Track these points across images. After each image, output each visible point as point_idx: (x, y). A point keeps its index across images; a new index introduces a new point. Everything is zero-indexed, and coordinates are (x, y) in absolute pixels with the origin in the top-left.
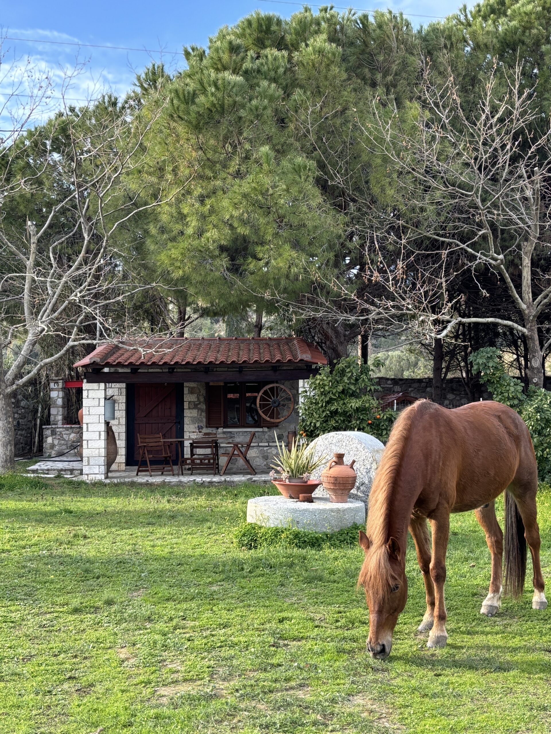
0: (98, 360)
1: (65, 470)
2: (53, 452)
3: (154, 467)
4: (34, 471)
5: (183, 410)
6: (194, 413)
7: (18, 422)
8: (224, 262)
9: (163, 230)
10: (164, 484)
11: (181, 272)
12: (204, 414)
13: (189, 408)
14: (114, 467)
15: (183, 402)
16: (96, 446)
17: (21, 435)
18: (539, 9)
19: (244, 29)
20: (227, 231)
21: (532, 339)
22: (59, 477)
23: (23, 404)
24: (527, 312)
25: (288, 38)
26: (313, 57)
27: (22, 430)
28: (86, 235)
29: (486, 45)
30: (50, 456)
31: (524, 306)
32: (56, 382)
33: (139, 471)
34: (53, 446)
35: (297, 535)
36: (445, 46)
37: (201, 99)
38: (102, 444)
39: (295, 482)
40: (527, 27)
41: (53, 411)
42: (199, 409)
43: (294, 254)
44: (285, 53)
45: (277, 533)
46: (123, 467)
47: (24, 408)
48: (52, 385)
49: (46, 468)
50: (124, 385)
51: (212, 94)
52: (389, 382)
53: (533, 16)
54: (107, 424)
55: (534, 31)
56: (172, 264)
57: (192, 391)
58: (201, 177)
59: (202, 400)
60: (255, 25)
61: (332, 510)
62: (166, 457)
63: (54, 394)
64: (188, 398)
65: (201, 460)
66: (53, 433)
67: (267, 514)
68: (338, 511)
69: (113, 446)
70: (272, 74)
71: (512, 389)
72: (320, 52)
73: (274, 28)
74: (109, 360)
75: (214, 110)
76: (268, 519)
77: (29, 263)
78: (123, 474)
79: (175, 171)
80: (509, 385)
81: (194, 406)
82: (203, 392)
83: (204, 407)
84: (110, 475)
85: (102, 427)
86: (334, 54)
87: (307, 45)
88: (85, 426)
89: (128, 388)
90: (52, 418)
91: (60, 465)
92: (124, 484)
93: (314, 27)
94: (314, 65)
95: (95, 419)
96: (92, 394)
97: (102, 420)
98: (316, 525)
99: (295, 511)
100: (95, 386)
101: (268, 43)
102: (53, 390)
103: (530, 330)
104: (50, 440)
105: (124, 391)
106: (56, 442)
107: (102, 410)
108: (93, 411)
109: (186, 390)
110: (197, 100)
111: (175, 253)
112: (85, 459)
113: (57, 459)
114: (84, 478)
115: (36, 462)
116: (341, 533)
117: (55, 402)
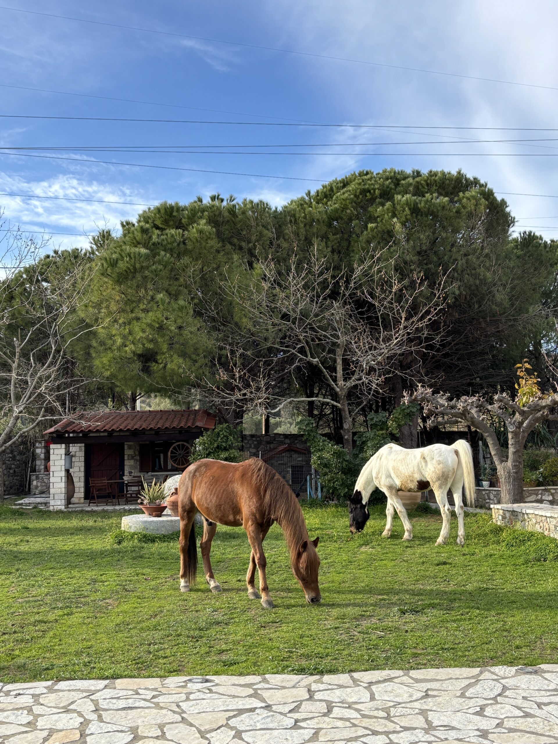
0: (60, 429)
1: (41, 503)
2: (37, 491)
3: (100, 500)
4: (20, 504)
5: (124, 460)
6: (132, 462)
7: (15, 471)
8: (137, 365)
9: (102, 343)
10: (104, 511)
11: (109, 373)
12: (138, 463)
13: (128, 459)
14: (73, 500)
15: (123, 455)
16: (59, 486)
17: (17, 480)
18: (352, 196)
19: (155, 214)
20: (140, 346)
21: (344, 411)
22: (35, 507)
23: (18, 458)
24: (340, 393)
25: (183, 221)
26: (196, 235)
27: (17, 476)
28: (53, 346)
29: (318, 220)
30: (35, 494)
31: (338, 390)
32: (40, 443)
33: (90, 503)
34: (37, 487)
35: (145, 536)
36: (291, 221)
37: (121, 264)
38: (63, 485)
39: (153, 506)
40: (344, 208)
41: (38, 462)
42: (135, 460)
43: (181, 360)
44: (181, 231)
45: (133, 535)
46: (82, 500)
47: (19, 461)
48: (37, 445)
49: (28, 502)
50: (83, 445)
51: (127, 262)
52: (282, 437)
53: (348, 201)
54: (67, 471)
55: (348, 211)
56: (103, 367)
57: (130, 448)
58: (123, 311)
59: (137, 453)
60: (162, 211)
61: (168, 521)
62: (109, 493)
63: (38, 451)
64: (128, 452)
65: (131, 494)
66: (37, 478)
67: (130, 524)
68: (172, 521)
69: (72, 486)
70: (169, 246)
71: (321, 444)
72: (201, 232)
73: (175, 214)
74: (68, 429)
75: (129, 271)
76: (130, 527)
77: (14, 365)
78: (82, 505)
79: (107, 307)
80: (319, 441)
81: (132, 457)
82: (138, 448)
83: (138, 458)
84: (70, 506)
85: (63, 474)
86: (210, 234)
87: (193, 227)
88: (51, 473)
89: (86, 447)
90: (37, 468)
91: (38, 500)
92: (76, 512)
93: (200, 214)
94: (197, 240)
95: (59, 468)
96: (56, 451)
97: (63, 469)
98: (157, 530)
99: (146, 522)
100: (58, 446)
101: (171, 223)
102: (37, 448)
103: (342, 405)
104: (35, 483)
105: (83, 448)
106: (39, 484)
107: (63, 462)
108: (57, 463)
109: (126, 447)
110: (118, 265)
111: (105, 360)
112: (51, 496)
113: (39, 496)
114: (51, 508)
115: (23, 498)
116: (172, 534)
117: (39, 456)
